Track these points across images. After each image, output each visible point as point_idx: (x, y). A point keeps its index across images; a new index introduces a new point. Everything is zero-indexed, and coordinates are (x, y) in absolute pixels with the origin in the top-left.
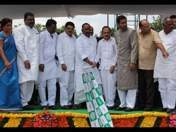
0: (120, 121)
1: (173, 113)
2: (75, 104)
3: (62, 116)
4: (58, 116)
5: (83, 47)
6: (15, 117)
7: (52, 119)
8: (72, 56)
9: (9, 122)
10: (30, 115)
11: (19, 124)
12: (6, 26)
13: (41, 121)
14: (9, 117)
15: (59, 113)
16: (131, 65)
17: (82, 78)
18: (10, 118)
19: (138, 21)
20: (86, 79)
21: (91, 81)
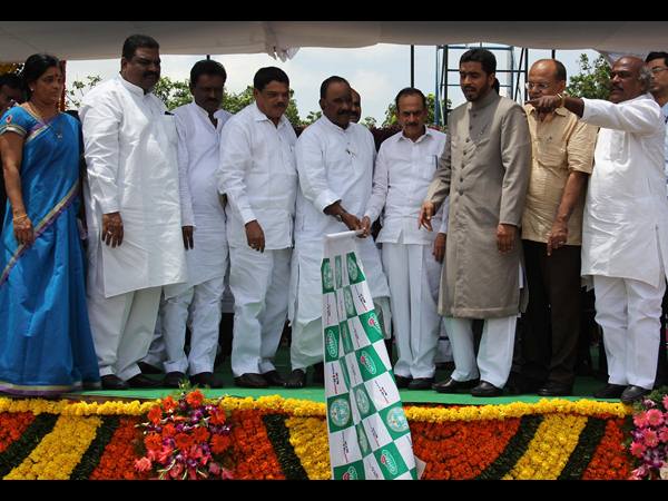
0: (454, 430)
1: (646, 401)
2: (294, 368)
3: (247, 411)
4: (231, 411)
5: (324, 163)
6: (77, 413)
7: (213, 421)
8: (283, 193)
9: (56, 431)
10: (133, 407)
11: (93, 436)
12: (41, 82)
13: (170, 428)
14: (56, 413)
15: (235, 400)
16: (501, 229)
17: (320, 274)
18: (59, 415)
19: (519, 71)
20: (332, 279)
21: (348, 288)
